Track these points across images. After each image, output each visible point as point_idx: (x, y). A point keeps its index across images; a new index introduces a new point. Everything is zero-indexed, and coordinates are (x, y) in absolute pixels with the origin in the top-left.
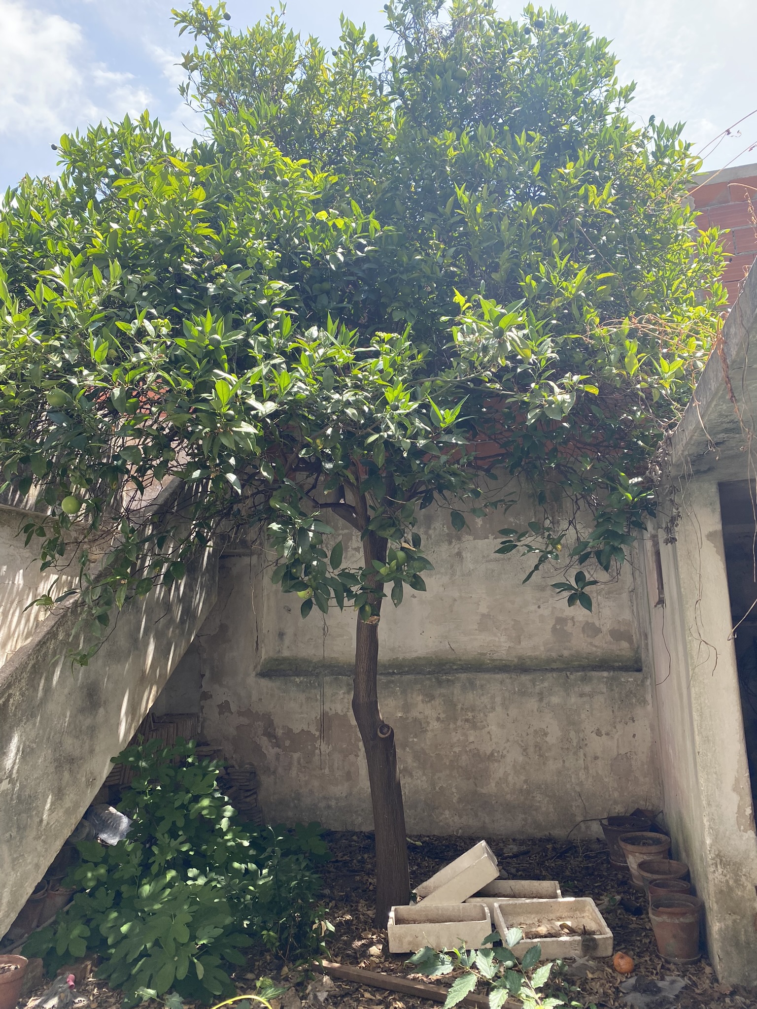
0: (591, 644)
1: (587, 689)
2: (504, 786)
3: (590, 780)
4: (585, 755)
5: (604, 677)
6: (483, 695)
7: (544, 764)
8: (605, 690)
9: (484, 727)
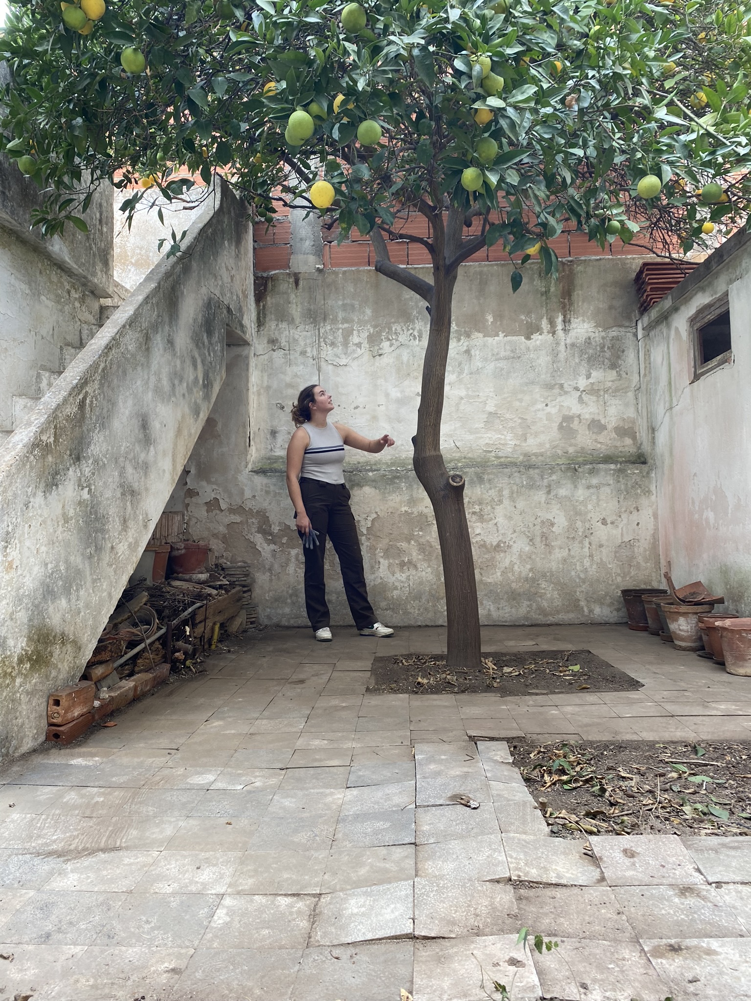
0: (596, 441)
1: (594, 481)
2: (510, 575)
3: (594, 566)
4: (590, 544)
5: (611, 470)
6: (490, 489)
7: (550, 552)
8: (611, 482)
9: (491, 519)
